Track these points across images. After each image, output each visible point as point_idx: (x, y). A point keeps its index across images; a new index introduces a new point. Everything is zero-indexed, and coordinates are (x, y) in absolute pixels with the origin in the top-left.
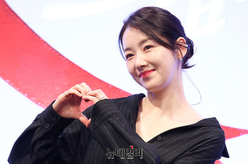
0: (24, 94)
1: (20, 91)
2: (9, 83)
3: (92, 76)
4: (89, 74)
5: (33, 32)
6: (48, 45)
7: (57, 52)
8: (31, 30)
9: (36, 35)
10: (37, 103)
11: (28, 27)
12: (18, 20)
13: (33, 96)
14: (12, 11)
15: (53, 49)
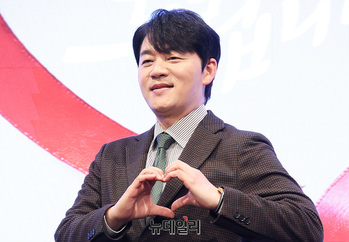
0: (44, 148)
1: (40, 145)
2: (28, 136)
3: (121, 127)
4: (118, 124)
5: (54, 78)
6: (71, 92)
7: (81, 100)
8: (52, 76)
9: (58, 81)
10: (60, 159)
11: (48, 73)
12: (36, 64)
13: (56, 151)
14: (29, 54)
15: (77, 97)
